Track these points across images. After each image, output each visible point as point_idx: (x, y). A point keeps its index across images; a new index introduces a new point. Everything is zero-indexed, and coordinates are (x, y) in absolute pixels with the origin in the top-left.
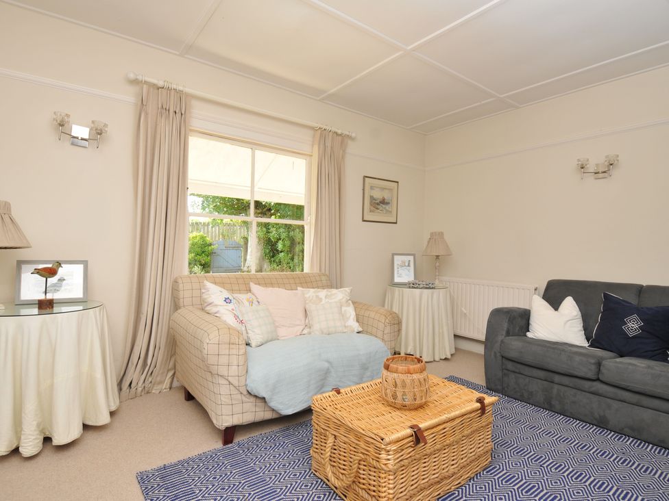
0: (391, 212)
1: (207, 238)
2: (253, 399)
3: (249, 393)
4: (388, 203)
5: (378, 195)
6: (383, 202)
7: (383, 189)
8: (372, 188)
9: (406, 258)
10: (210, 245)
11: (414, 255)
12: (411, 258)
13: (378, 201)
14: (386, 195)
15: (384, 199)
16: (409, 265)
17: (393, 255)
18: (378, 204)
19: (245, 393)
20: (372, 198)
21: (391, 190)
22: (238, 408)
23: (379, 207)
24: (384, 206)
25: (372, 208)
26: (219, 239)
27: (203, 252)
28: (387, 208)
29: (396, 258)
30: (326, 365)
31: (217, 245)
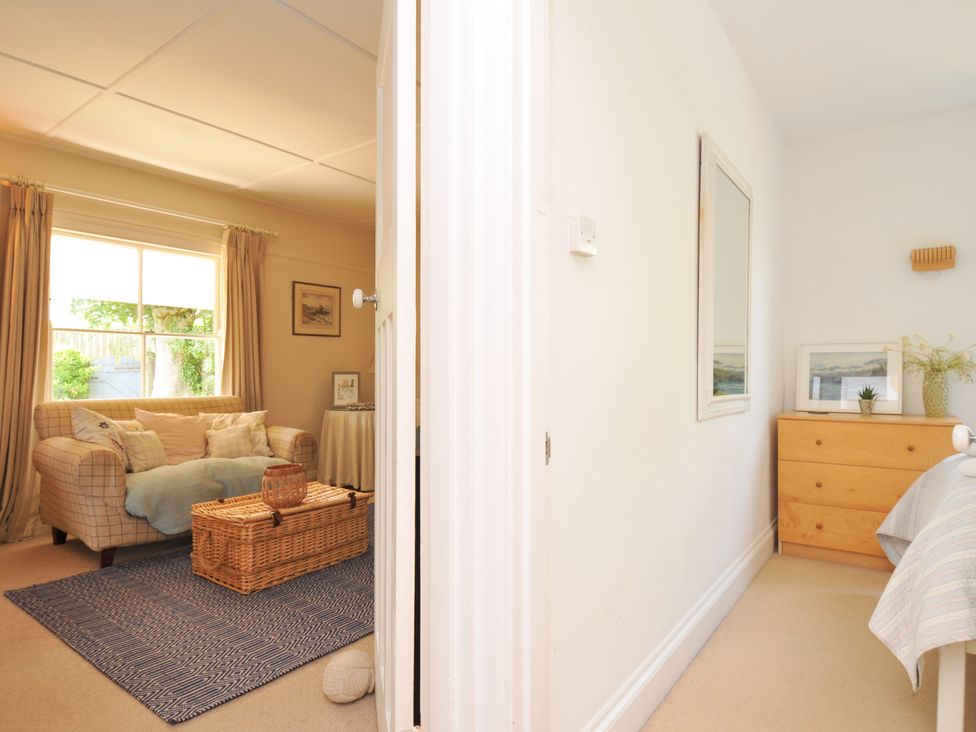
0: (331, 323)
1: (81, 355)
2: (134, 521)
3: (129, 514)
4: (327, 313)
5: (312, 303)
6: (321, 311)
7: (320, 296)
8: (304, 295)
9: (350, 377)
10: (88, 365)
11: (358, 373)
12: (355, 377)
13: (314, 311)
14: (325, 303)
15: (322, 308)
16: (352, 386)
17: (334, 374)
18: (314, 314)
19: (123, 513)
20: (305, 307)
21: (330, 297)
22: (116, 530)
23: (315, 317)
24: (322, 316)
25: (306, 319)
26: (104, 356)
27: (75, 377)
28: (326, 318)
29: (337, 377)
30: (219, 486)
31: (99, 366)
